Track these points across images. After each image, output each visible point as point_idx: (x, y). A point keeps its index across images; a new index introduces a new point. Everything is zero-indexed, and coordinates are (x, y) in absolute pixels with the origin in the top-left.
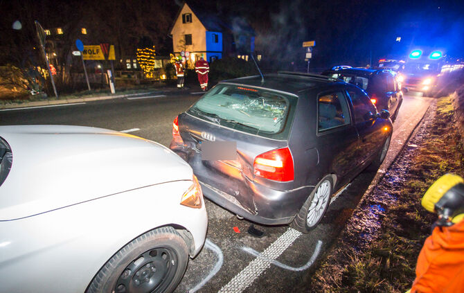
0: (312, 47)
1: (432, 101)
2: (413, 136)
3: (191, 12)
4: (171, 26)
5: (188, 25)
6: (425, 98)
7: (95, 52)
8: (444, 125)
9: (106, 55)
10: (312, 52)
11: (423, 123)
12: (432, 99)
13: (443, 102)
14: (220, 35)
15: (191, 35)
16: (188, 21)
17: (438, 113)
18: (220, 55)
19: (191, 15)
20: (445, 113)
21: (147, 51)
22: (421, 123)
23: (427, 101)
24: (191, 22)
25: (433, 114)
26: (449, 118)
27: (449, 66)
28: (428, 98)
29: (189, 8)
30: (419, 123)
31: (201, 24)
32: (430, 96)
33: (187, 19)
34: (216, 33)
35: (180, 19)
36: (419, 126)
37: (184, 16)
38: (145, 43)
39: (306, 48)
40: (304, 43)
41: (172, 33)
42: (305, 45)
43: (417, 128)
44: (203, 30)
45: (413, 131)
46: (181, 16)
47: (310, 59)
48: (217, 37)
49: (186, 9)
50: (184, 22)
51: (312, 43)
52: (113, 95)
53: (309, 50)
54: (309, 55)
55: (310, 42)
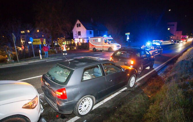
3: (80, 23)
4: (72, 28)
5: (79, 28)
7: (38, 41)
9: (42, 43)
14: (92, 31)
15: (80, 32)
19: (80, 24)
21: (62, 39)
24: (80, 26)
33: (79, 26)
35: (76, 26)
37: (77, 24)
38: (61, 36)
39: (127, 35)
41: (73, 31)
42: (126, 34)
44: (85, 29)
46: (76, 24)
47: (128, 40)
48: (91, 32)
49: (78, 22)
50: (77, 27)
52: (41, 60)
53: (128, 36)
54: (128, 38)
55: (128, 33)
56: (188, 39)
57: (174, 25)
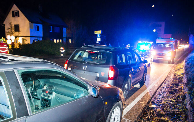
0: (100, 34)
1: (173, 66)
2: (155, 96)
4: (4, 18)
5: (17, 18)
6: (169, 64)
8: (177, 85)
10: (100, 37)
11: (165, 84)
12: (173, 65)
13: (178, 67)
14: (41, 26)
15: (19, 25)
16: (16, 16)
17: (175, 75)
18: (41, 39)
19: (18, 11)
20: (179, 75)
22: (164, 83)
23: (170, 66)
24: (19, 16)
25: (172, 76)
26: (180, 80)
27: (184, 45)
28: (171, 64)
29: (17, 8)
30: (162, 83)
31: (26, 18)
32: (173, 63)
33: (16, 14)
34: (38, 25)
35: (10, 15)
36: (162, 86)
37: (13, 12)
39: (97, 34)
40: (95, 32)
43: (160, 89)
44: (27, 22)
45: (156, 91)
46: (11, 12)
47: (99, 42)
48: (38, 28)
49: (15, 8)
50: (13, 16)
51: (100, 32)
53: (98, 36)
54: (99, 39)
55: (98, 31)
56: (180, 46)
57: (161, 26)
